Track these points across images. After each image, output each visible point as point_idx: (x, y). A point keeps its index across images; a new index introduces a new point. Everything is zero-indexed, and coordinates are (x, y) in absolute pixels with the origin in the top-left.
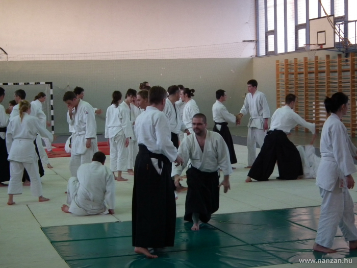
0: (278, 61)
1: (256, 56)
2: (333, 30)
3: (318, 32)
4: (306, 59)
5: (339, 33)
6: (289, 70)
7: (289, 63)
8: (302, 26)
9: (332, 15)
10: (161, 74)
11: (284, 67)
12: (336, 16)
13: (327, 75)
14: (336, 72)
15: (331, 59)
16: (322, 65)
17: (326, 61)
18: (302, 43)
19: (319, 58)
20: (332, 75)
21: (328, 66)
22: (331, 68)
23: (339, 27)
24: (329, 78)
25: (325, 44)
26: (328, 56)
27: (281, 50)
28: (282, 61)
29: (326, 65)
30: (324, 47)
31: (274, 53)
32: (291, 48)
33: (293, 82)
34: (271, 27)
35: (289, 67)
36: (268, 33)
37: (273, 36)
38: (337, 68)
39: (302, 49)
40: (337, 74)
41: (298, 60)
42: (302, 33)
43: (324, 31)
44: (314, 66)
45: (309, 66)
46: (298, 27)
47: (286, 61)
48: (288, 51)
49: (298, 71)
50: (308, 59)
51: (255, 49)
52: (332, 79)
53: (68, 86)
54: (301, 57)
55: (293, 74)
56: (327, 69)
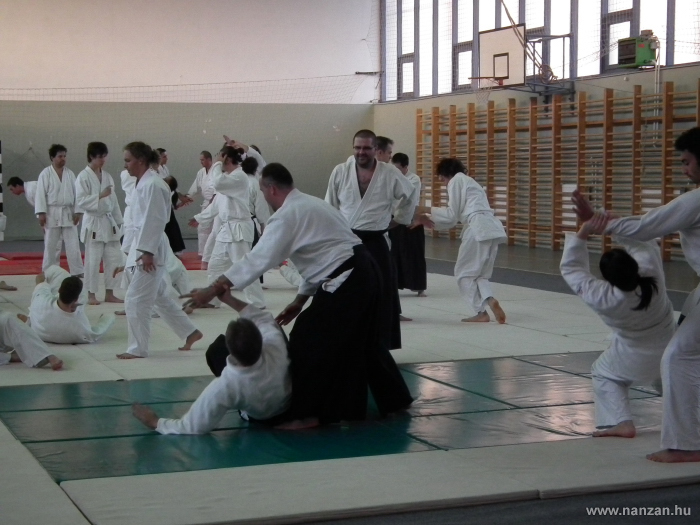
0: (419, 111)
1: (380, 101)
2: (522, 49)
3: (495, 56)
4: (471, 106)
5: (533, 55)
6: (440, 127)
7: (440, 114)
8: (466, 46)
9: (522, 24)
10: (205, 132)
11: (431, 121)
12: (527, 28)
13: (510, 136)
14: (526, 130)
15: (517, 106)
16: (502, 118)
17: (508, 111)
18: (465, 78)
19: (495, 104)
20: (519, 137)
21: (513, 120)
22: (517, 123)
23: (534, 47)
24: (513, 142)
25: (507, 78)
26: (512, 102)
27: (426, 90)
28: (428, 111)
29: (508, 117)
30: (506, 82)
31: (414, 96)
32: (445, 86)
34: (408, 49)
35: (440, 120)
36: (402, 59)
37: (411, 64)
38: (528, 124)
39: (466, 89)
40: (528, 135)
41: (457, 108)
42: (465, 58)
43: (507, 54)
44: (487, 120)
45: (476, 120)
46: (457, 48)
47: (436, 110)
48: (440, 92)
49: (457, 128)
50: (476, 105)
51: (378, 89)
52: (518, 143)
53: (31, 149)
54: (462, 103)
55: (447, 134)
56: (510, 124)
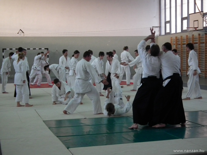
0: (171, 38)
1: (160, 35)
2: (202, 19)
3: (194, 21)
4: (187, 36)
5: (206, 20)
6: (178, 42)
7: (178, 39)
8: (185, 18)
9: (202, 11)
10: (108, 45)
11: (175, 41)
12: (204, 12)
13: (199, 45)
14: (204, 43)
15: (201, 36)
16: (196, 39)
17: (198, 37)
18: (185, 28)
19: (194, 35)
20: (201, 45)
21: (200, 40)
22: (201, 41)
23: (206, 18)
24: (200, 47)
25: (198, 27)
26: (199, 35)
27: (173, 31)
28: (174, 38)
29: (198, 39)
30: (197, 29)
31: (170, 33)
32: (179, 30)
33: (180, 49)
34: (168, 19)
35: (178, 41)
36: (166, 23)
37: (169, 24)
38: (204, 41)
39: (185, 31)
40: (204, 44)
41: (183, 37)
42: (185, 22)
43: (198, 20)
44: (192, 40)
45: (188, 40)
46: (183, 19)
47: (176, 37)
48: (178, 32)
49: (183, 43)
50: (188, 36)
51: (159, 31)
53: (57, 51)
54: (184, 35)
55: (180, 45)
56: (199, 41)
